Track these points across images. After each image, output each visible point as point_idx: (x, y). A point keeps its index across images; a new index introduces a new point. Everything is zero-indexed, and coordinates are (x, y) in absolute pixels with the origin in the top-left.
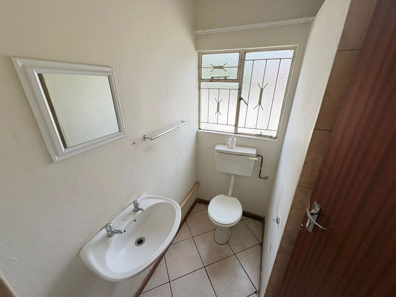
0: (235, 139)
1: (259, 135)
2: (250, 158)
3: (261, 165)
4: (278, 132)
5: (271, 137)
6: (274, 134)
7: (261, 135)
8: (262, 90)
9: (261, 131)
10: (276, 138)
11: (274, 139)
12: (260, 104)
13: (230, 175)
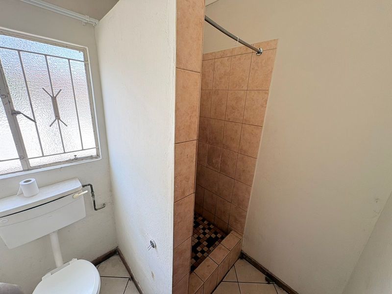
0: (33, 180)
1: (73, 160)
2: (77, 195)
3: (93, 195)
4: (98, 149)
5: (91, 157)
6: (93, 152)
7: (76, 159)
8: (54, 99)
9: (76, 153)
10: (98, 155)
11: (96, 158)
12: (59, 119)
13: (47, 238)
